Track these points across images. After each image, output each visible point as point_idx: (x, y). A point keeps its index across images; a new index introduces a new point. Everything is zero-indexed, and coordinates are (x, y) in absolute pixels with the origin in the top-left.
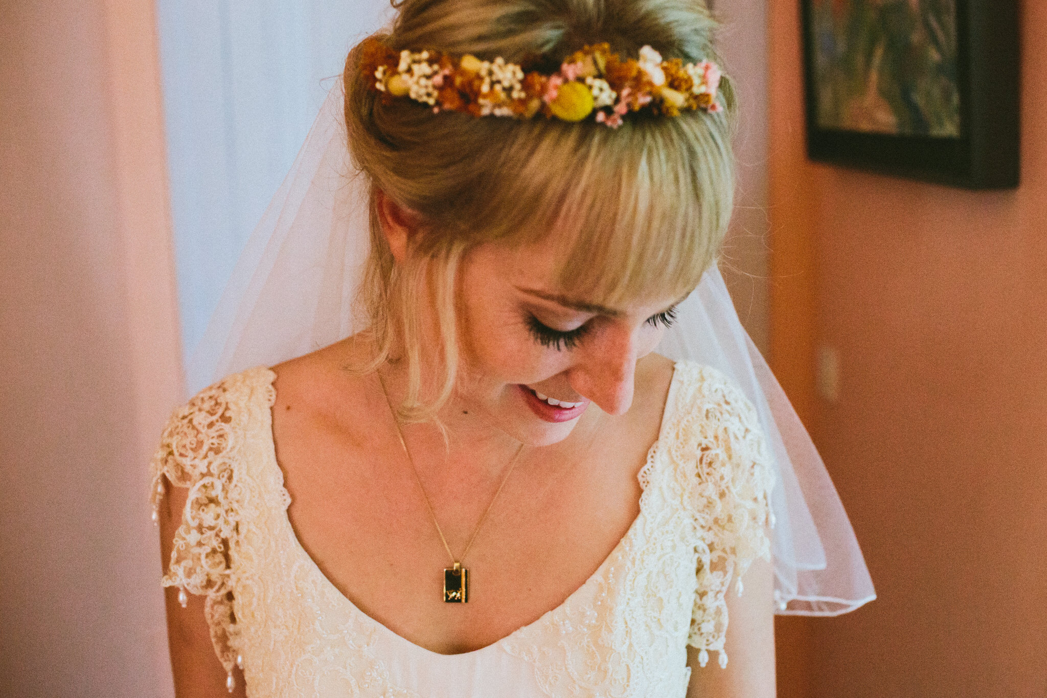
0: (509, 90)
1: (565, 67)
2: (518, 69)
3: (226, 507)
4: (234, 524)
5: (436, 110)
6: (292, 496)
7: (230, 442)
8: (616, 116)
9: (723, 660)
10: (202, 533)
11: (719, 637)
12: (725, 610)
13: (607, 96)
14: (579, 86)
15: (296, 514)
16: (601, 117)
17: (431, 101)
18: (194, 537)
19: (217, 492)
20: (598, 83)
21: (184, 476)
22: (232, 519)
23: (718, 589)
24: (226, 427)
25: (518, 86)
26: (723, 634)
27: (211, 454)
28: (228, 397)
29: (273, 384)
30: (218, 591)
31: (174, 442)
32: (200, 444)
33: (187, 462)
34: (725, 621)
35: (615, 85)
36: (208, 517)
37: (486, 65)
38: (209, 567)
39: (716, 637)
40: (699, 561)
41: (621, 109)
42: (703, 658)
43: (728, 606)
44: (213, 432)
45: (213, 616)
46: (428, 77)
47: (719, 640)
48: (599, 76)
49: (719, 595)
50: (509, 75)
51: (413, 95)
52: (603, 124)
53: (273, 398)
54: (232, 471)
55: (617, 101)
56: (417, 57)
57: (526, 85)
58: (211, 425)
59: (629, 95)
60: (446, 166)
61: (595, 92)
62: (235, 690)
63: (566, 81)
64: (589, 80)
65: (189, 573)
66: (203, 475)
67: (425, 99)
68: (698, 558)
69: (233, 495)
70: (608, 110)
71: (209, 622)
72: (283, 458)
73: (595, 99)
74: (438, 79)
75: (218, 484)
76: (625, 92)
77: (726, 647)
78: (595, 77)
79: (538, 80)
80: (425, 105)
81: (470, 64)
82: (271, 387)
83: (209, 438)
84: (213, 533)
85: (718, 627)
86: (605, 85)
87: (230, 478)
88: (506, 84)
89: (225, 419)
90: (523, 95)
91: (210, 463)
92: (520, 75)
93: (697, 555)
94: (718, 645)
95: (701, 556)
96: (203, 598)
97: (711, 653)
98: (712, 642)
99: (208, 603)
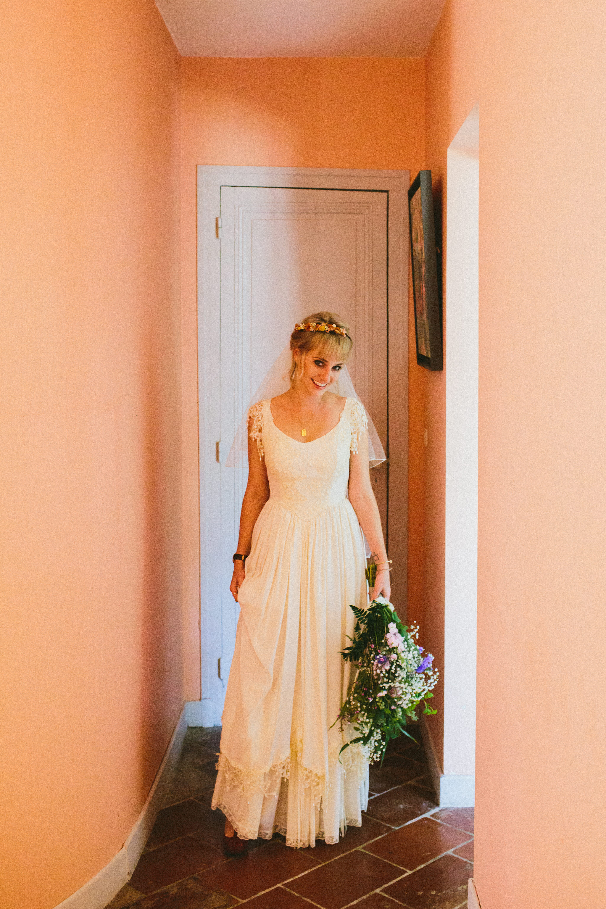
4: (263, 424)
7: (263, 410)
9: (357, 452)
18: (255, 427)
19: (260, 418)
21: (254, 416)
24: (262, 407)
25: (315, 326)
27: (259, 412)
28: (263, 402)
30: (260, 438)
31: (252, 410)
32: (257, 410)
33: (254, 413)
36: (258, 423)
38: (258, 433)
40: (352, 432)
42: (354, 453)
43: (358, 442)
44: (260, 408)
49: (356, 439)
52: (326, 332)
62: (262, 461)
66: (257, 415)
69: (263, 419)
71: (258, 445)
74: (305, 326)
75: (260, 417)
77: (358, 450)
80: (303, 330)
81: (309, 323)
83: (259, 409)
85: (356, 446)
87: (263, 416)
89: (262, 406)
94: (356, 450)
97: (356, 452)
98: (355, 449)
99: (257, 441)
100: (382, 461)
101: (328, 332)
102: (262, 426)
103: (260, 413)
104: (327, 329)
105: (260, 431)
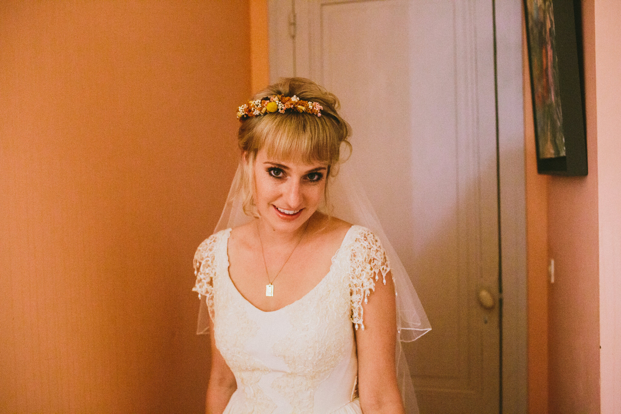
0: (257, 105)
3: (212, 268)
4: (214, 273)
5: (245, 116)
6: (230, 264)
7: (215, 248)
8: (283, 110)
9: (363, 327)
10: (205, 275)
11: (360, 319)
12: (362, 308)
15: (231, 269)
16: (280, 111)
18: (203, 276)
19: (209, 263)
21: (202, 259)
22: (214, 271)
23: (359, 301)
24: (215, 243)
25: (260, 104)
26: (362, 317)
27: (209, 251)
29: (231, 232)
30: (210, 294)
32: (207, 248)
34: (362, 313)
36: (207, 271)
38: (206, 286)
39: (359, 319)
40: (351, 290)
41: (285, 108)
42: (356, 327)
43: (363, 307)
45: (209, 304)
47: (361, 320)
48: (280, 101)
49: (359, 303)
53: (230, 235)
54: (214, 257)
55: (284, 106)
57: (262, 104)
58: (210, 243)
59: (286, 104)
63: (270, 101)
64: (277, 102)
65: (200, 287)
66: (206, 257)
68: (351, 289)
69: (214, 264)
71: (208, 305)
72: (229, 254)
75: (210, 259)
77: (363, 322)
82: (229, 233)
83: (209, 246)
84: (208, 275)
85: (360, 315)
87: (214, 259)
89: (214, 241)
90: (261, 106)
91: (208, 254)
92: (260, 101)
93: (350, 288)
94: (361, 322)
95: (352, 289)
96: (206, 297)
97: (359, 325)
98: (358, 321)
99: (207, 299)
100: (426, 331)
101: (283, 112)
102: (212, 275)
103: (211, 253)
104: (280, 106)
105: (211, 283)
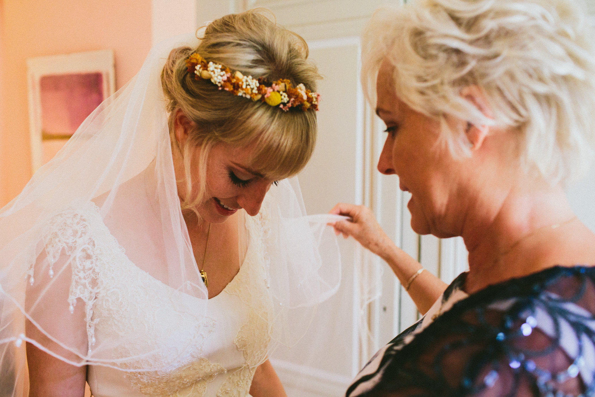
0: (252, 89)
1: (274, 85)
2: (257, 82)
3: (95, 258)
5: (220, 89)
8: (287, 107)
10: (85, 273)
13: (286, 99)
14: (278, 94)
16: (281, 106)
17: (219, 85)
19: (90, 252)
20: (284, 94)
24: (85, 223)
25: (256, 88)
35: (289, 97)
36: (87, 264)
37: (245, 77)
38: (90, 289)
41: (290, 105)
46: (222, 76)
48: (285, 92)
50: (254, 84)
51: (213, 81)
52: (281, 108)
55: (288, 102)
56: (216, 66)
57: (259, 89)
58: (78, 223)
59: (293, 101)
60: (216, 110)
61: (283, 97)
63: (274, 90)
64: (281, 93)
67: (217, 83)
69: (97, 252)
70: (284, 104)
73: (282, 99)
74: (225, 78)
75: (89, 247)
76: (292, 99)
78: (283, 92)
79: (265, 88)
80: (216, 85)
81: (239, 75)
84: (91, 271)
86: (286, 96)
88: (252, 87)
90: (257, 92)
92: (258, 85)
